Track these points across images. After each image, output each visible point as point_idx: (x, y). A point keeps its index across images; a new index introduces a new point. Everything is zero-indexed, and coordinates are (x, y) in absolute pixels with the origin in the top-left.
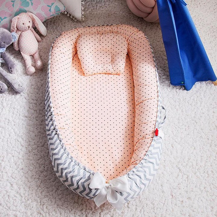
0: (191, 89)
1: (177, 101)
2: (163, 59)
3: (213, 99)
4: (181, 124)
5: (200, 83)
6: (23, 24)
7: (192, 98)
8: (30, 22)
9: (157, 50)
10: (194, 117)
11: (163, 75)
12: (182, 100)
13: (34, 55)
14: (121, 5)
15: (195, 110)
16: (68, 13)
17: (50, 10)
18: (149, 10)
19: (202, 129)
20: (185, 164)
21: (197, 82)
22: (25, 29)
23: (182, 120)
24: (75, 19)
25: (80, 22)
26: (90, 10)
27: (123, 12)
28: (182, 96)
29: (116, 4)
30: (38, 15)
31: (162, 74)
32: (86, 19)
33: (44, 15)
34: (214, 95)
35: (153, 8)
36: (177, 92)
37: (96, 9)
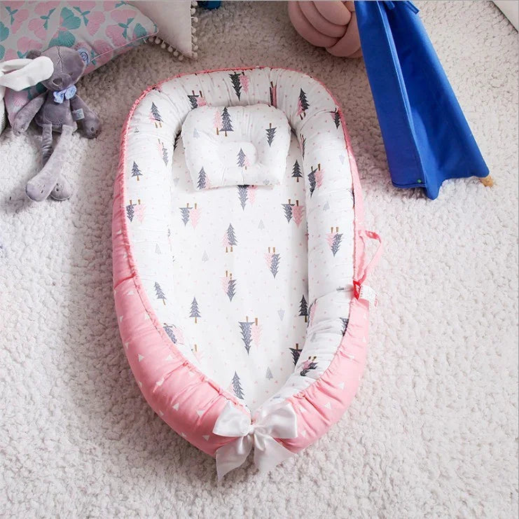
1: (405, 222)
2: (371, 134)
3: (483, 217)
4: (416, 271)
5: (453, 183)
7: (437, 214)
9: (358, 115)
10: (444, 255)
11: (373, 167)
12: (415, 219)
14: (276, 23)
15: (446, 241)
16: (162, 41)
17: (125, 34)
18: (338, 32)
19: (461, 280)
21: (447, 181)
24: (180, 53)
26: (210, 35)
27: (282, 37)
28: (415, 211)
29: (266, 20)
31: (370, 166)
32: (203, 55)
33: (112, 45)
34: (483, 207)
35: (347, 26)
36: (404, 203)
37: (223, 32)
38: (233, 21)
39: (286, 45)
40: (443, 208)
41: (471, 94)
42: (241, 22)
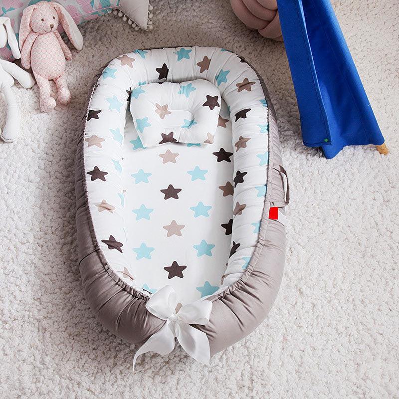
0: (335, 157)
1: (306, 175)
2: (288, 103)
3: (375, 178)
4: (311, 215)
5: (352, 148)
6: (43, 20)
7: (335, 172)
8: (54, 18)
9: (279, 87)
11: (286, 129)
12: (316, 173)
13: (56, 79)
14: (220, 8)
15: (340, 193)
16: (124, 14)
17: (92, 3)
18: (268, 15)
19: (349, 226)
20: (311, 283)
21: (347, 146)
22: (45, 29)
23: (314, 208)
24: (137, 26)
25: (145, 31)
26: (164, 13)
27: (224, 21)
28: (316, 167)
29: (213, 6)
30: (70, 10)
32: (156, 29)
33: (81, 11)
34: (377, 170)
36: (308, 160)
37: (175, 12)
38: (185, 4)
39: (226, 27)
40: (341, 167)
41: (379, 79)
42: (192, 6)
